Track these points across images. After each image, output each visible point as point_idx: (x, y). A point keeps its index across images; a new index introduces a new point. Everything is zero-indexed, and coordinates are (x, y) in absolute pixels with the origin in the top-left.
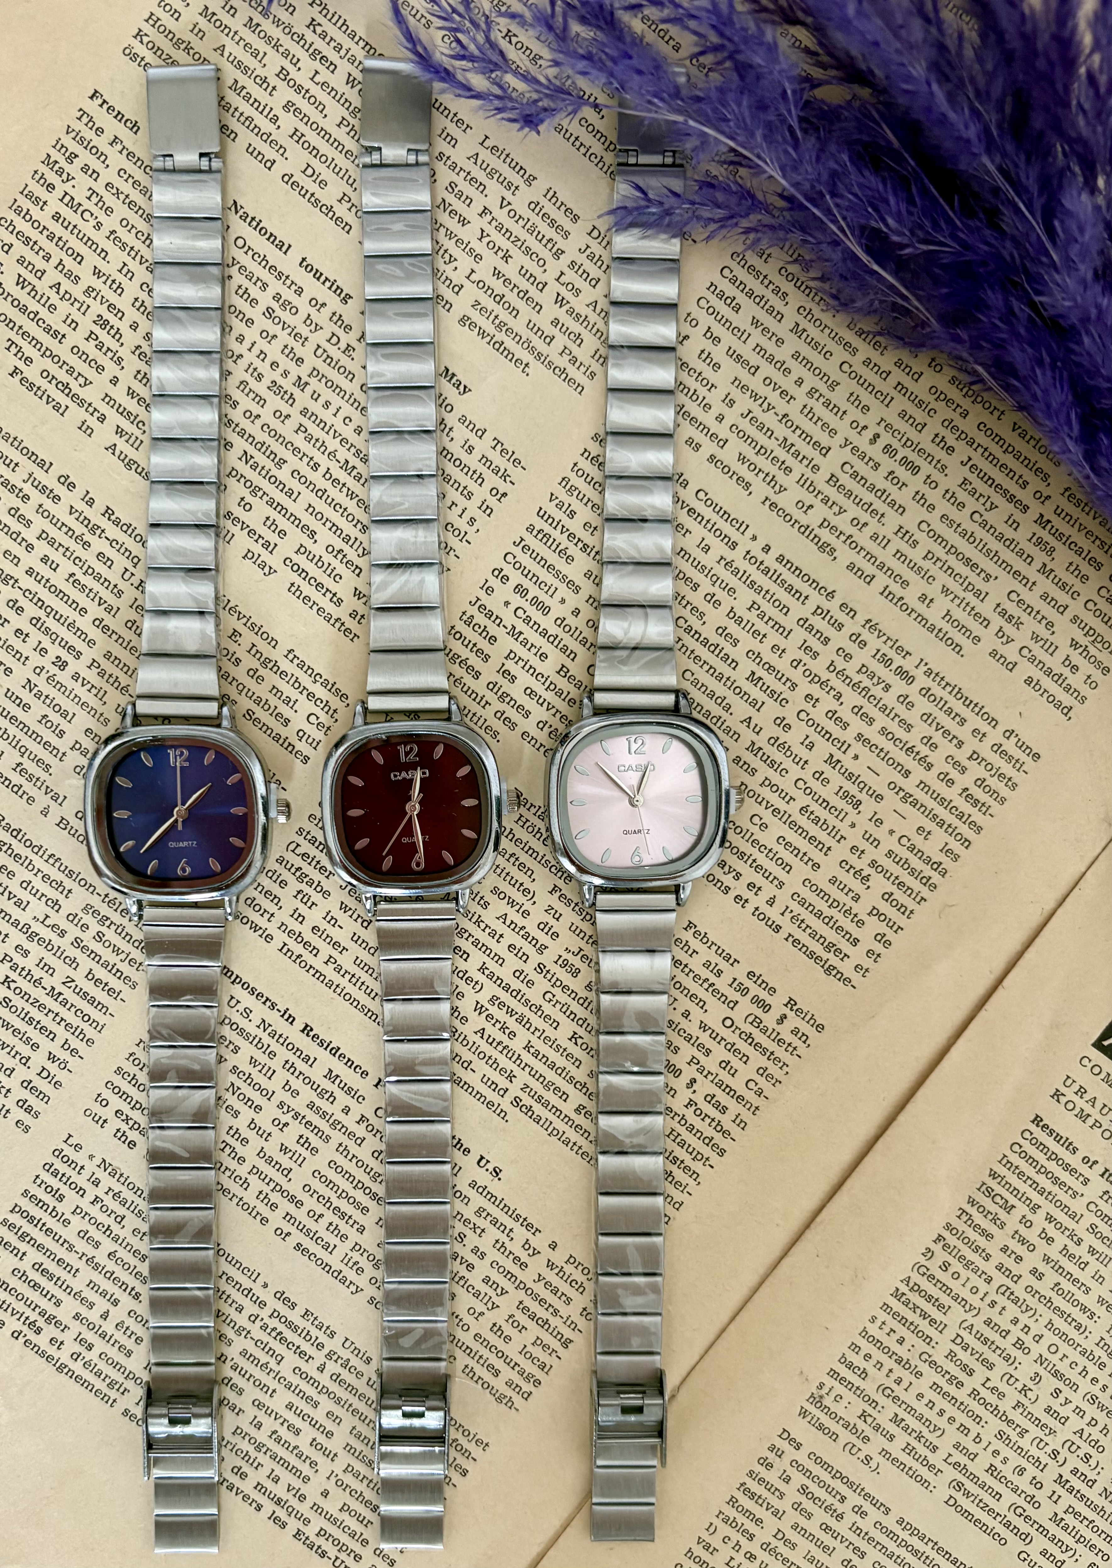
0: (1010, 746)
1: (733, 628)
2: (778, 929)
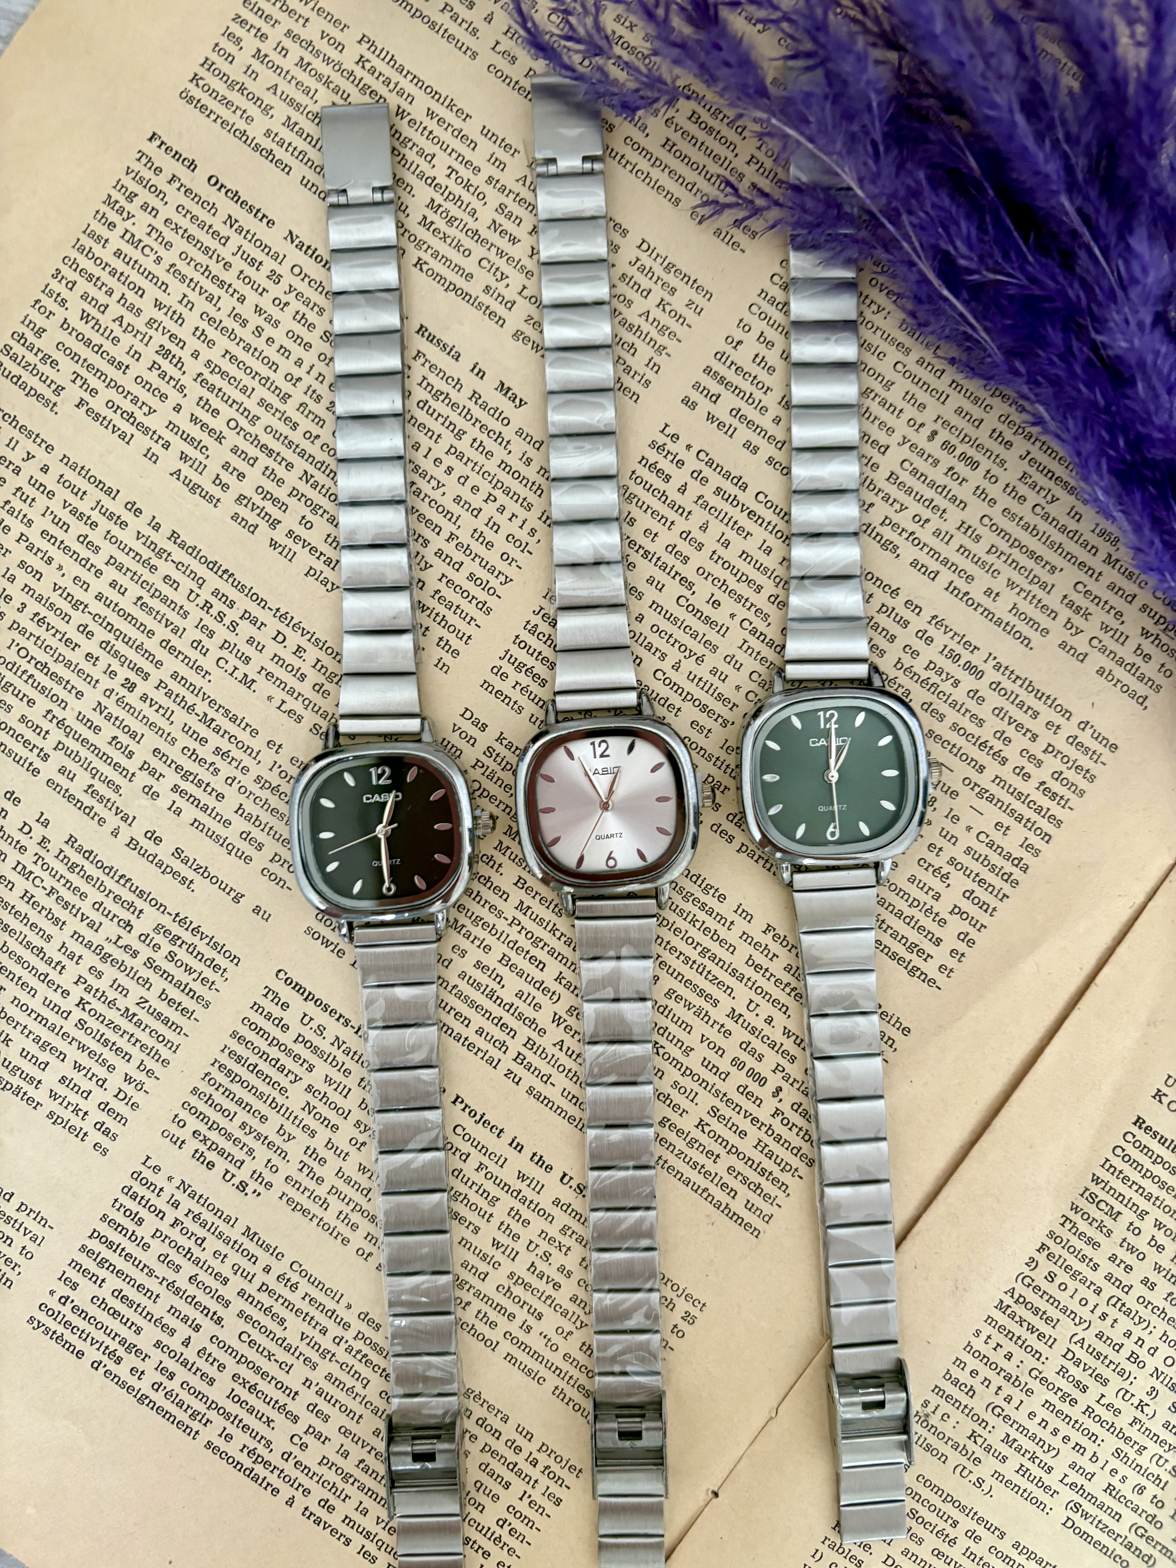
0: (1085, 738)
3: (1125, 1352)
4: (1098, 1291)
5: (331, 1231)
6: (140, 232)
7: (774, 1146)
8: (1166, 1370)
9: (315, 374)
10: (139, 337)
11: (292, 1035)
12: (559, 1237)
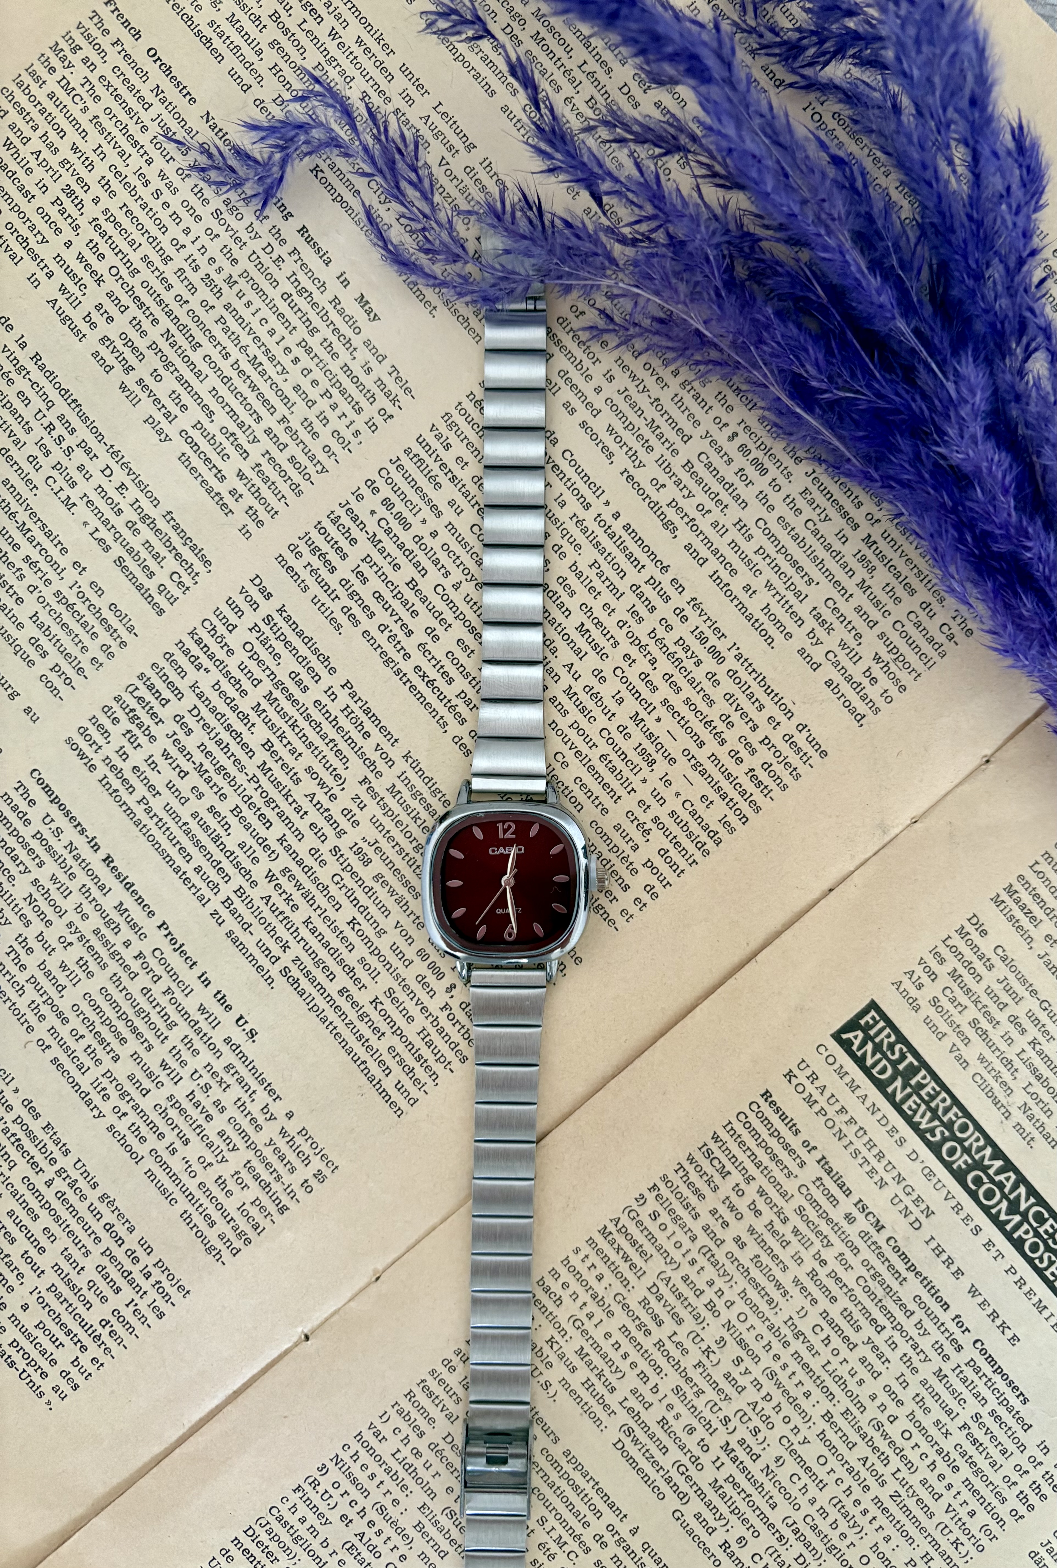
0: (802, 739)
1: (573, 581)
4: (693, 1239)
5: (19, 1016)
6: (75, 82)
7: (435, 1037)
8: (738, 1325)
9: (198, 244)
10: (51, 173)
11: (32, 830)
12: (222, 1074)
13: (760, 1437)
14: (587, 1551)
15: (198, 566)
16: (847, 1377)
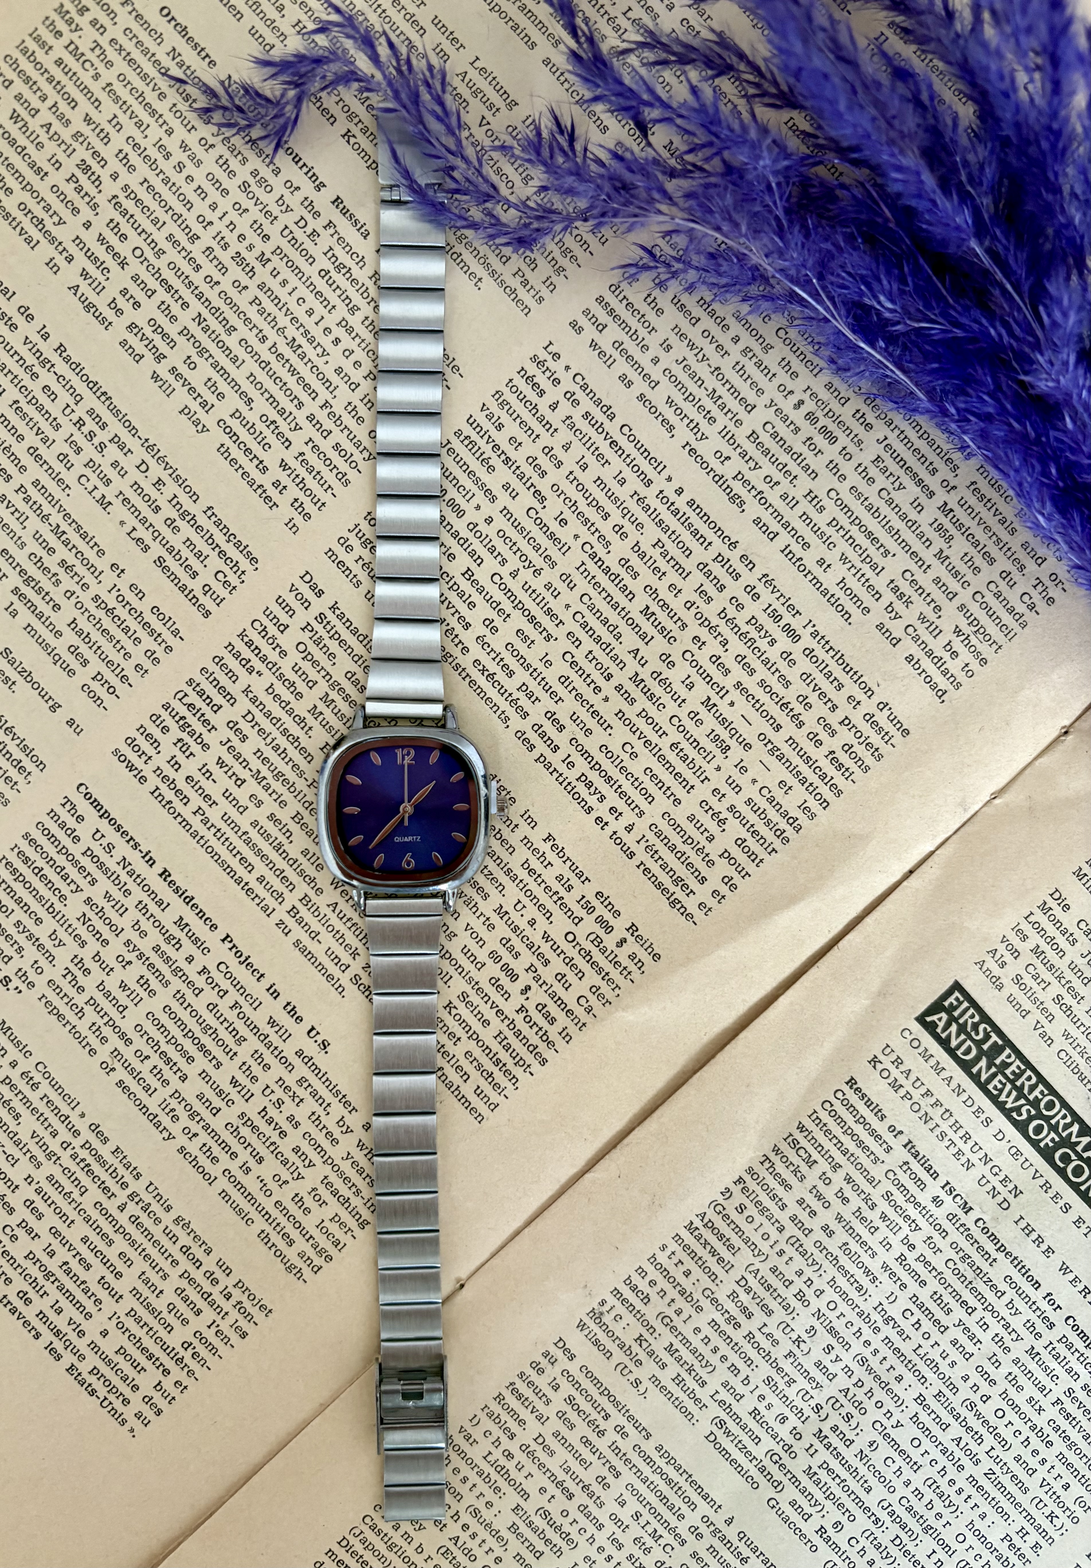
0: (882, 718)
1: (635, 561)
2: (631, 855)
3: (794, 1289)
4: (781, 1230)
5: (80, 1039)
6: (84, 46)
7: (512, 1040)
8: (828, 1313)
9: (226, 220)
10: (63, 147)
11: (81, 847)
12: (295, 1087)
13: (853, 1422)
14: (683, 1543)
15: (244, 564)
16: (938, 1359)
